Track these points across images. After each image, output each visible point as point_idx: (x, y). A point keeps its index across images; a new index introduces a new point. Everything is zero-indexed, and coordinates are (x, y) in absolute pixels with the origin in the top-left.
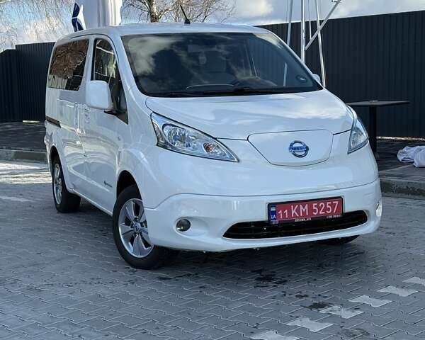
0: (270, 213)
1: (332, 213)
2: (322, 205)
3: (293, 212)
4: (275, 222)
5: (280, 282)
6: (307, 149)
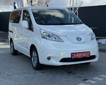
4: (73, 58)
5: (74, 74)
6: (81, 39)
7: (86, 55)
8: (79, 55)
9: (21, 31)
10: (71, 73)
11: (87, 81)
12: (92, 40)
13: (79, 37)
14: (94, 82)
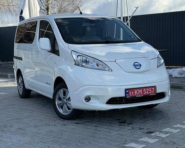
0: (126, 93)
1: (152, 93)
2: (148, 90)
3: (136, 92)
4: (128, 97)
5: (130, 124)
6: (141, 65)
7: (149, 91)
8: (138, 92)
9: (37, 56)
10: (125, 123)
11: (153, 135)
12: (158, 67)
13: (138, 63)
14: (164, 135)
